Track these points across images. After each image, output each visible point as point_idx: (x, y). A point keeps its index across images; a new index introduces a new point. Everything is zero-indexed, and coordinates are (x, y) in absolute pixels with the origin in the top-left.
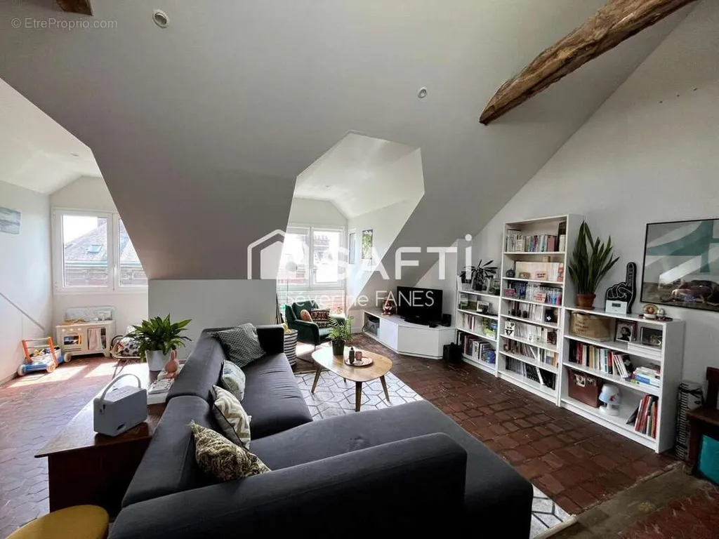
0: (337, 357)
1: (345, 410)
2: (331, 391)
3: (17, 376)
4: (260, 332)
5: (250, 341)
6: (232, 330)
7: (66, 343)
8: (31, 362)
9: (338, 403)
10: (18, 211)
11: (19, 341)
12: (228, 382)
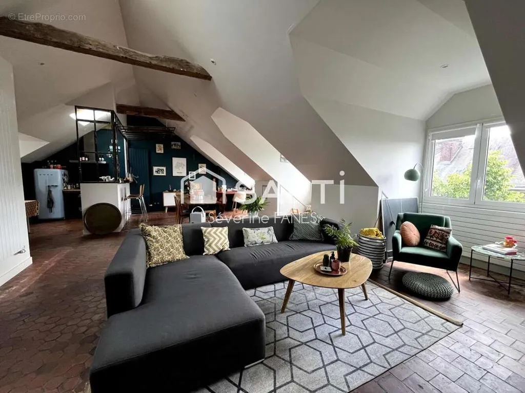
11: (290, 209)
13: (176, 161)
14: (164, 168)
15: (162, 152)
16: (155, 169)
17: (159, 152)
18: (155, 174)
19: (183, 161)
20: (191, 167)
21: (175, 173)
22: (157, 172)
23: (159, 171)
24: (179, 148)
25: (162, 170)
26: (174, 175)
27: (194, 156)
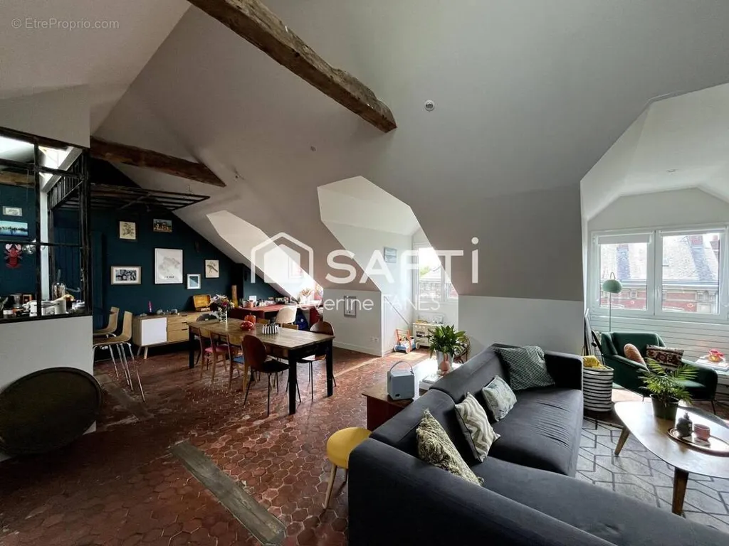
0: (658, 422)
1: (661, 501)
2: (649, 467)
3: (394, 351)
4: (549, 359)
5: (532, 364)
6: (514, 349)
7: (418, 336)
8: (400, 344)
9: (654, 486)
10: (395, 248)
11: (394, 330)
12: (488, 395)
13: (161, 255)
14: (137, 270)
15: (133, 237)
16: (116, 271)
17: (128, 237)
18: (115, 281)
19: (178, 255)
20: (192, 265)
21: (161, 278)
22: (121, 277)
23: (123, 275)
24: (169, 230)
25: (133, 274)
26: (157, 282)
27: (197, 245)
